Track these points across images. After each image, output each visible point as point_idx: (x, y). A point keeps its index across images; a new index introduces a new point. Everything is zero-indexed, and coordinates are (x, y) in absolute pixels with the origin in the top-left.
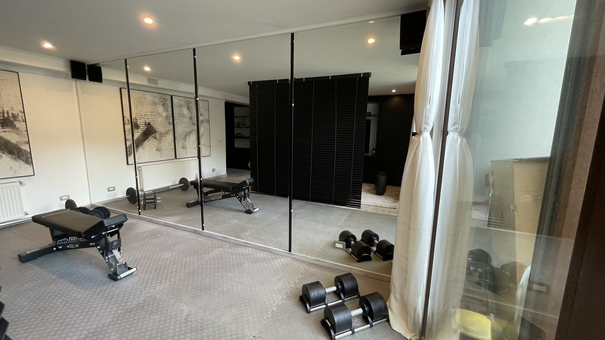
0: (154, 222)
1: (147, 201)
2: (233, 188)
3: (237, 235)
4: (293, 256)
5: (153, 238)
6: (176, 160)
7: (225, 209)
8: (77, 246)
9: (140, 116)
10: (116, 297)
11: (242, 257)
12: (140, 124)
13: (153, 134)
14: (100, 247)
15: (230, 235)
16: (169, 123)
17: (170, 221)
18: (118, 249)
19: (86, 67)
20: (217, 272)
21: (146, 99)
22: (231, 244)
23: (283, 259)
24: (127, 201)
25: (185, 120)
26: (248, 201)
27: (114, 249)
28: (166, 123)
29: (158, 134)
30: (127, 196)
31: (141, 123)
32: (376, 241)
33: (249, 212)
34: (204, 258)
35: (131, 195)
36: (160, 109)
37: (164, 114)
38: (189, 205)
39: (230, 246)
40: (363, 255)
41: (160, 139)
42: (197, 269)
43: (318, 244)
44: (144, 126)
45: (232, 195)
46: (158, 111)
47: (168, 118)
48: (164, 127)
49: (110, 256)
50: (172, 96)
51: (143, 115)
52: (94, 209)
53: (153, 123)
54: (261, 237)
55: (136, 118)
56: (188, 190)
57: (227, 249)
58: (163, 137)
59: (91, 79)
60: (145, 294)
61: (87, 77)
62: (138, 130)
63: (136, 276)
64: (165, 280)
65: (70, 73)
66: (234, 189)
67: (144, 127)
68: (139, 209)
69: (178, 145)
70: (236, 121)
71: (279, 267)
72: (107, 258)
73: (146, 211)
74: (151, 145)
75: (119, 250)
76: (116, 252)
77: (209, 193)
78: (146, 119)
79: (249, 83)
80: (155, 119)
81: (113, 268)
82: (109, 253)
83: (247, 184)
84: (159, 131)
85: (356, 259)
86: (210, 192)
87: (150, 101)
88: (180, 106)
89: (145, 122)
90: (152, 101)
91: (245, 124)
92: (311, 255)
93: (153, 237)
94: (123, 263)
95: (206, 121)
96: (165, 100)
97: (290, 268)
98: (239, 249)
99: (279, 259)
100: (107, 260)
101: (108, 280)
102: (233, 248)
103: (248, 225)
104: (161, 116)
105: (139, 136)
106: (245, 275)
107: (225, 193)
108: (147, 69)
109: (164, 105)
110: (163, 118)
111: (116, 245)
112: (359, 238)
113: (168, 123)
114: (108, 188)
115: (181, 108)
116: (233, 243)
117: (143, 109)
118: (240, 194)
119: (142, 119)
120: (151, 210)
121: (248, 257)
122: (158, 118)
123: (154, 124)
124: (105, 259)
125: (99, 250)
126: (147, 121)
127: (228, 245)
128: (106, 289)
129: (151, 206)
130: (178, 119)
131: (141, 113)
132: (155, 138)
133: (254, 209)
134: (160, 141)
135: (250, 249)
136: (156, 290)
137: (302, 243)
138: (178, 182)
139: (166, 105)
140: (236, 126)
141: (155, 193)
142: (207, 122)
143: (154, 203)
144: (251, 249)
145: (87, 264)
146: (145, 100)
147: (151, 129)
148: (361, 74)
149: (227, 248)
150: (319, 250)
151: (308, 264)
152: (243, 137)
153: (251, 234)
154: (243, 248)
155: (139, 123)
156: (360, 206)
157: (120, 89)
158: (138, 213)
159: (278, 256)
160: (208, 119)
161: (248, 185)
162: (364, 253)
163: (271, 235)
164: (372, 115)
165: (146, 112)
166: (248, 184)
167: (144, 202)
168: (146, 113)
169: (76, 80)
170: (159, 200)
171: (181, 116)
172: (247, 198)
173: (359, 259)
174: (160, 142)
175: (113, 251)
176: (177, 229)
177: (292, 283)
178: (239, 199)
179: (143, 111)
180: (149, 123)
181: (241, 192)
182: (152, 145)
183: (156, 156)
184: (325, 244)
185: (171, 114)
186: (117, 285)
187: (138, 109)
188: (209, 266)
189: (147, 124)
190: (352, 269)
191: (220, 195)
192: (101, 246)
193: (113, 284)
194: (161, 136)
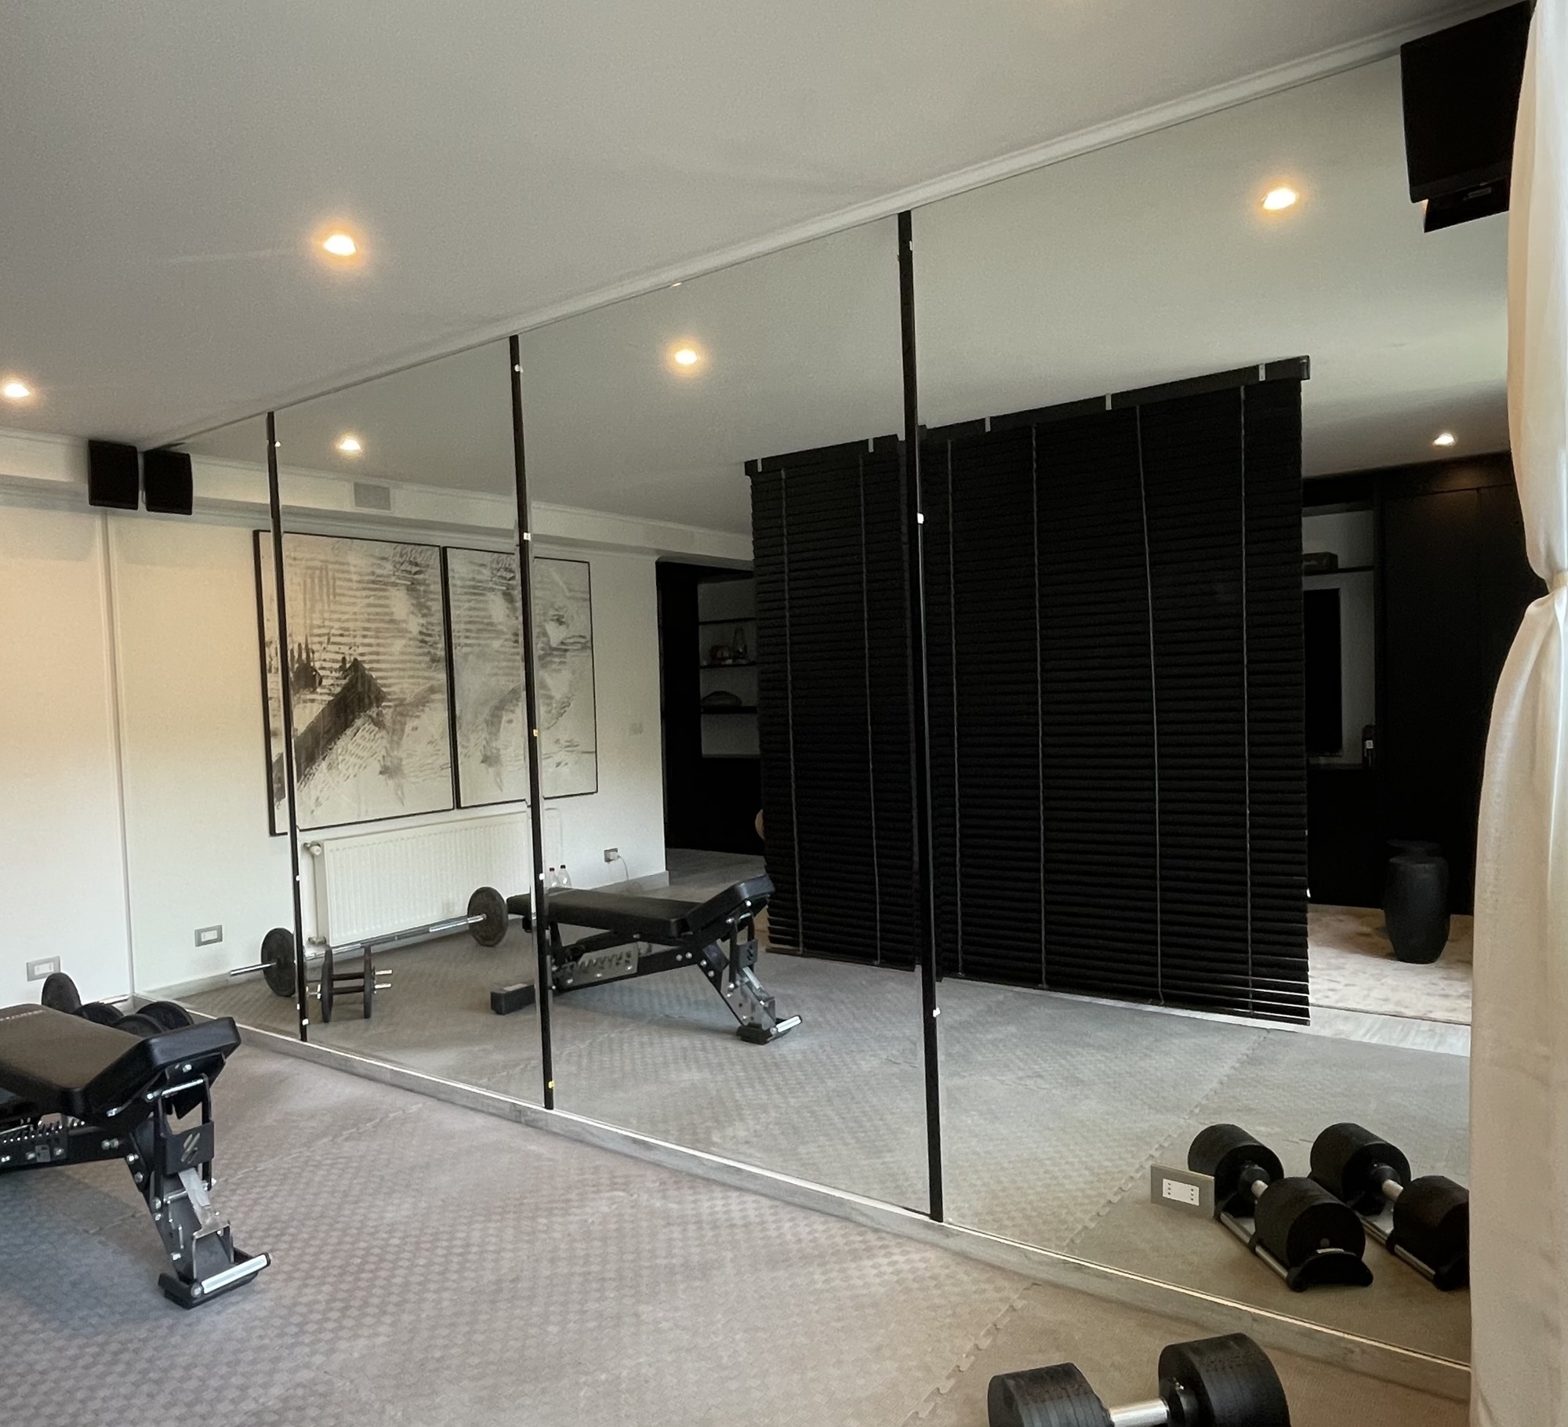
0: (355, 1071)
1: (337, 984)
2: (683, 925)
3: (695, 1133)
4: (950, 1243)
5: (346, 1139)
6: (457, 814)
7: (650, 1022)
8: (59, 1152)
9: (324, 635)
10: (178, 1373)
11: (711, 1234)
12: (323, 668)
13: (370, 705)
14: (137, 1157)
15: (665, 1135)
16: (433, 660)
17: (422, 1067)
18: (200, 1166)
19: (141, 461)
20: (598, 1295)
21: (345, 568)
22: (665, 1175)
23: (904, 1253)
24: (265, 987)
25: (496, 644)
26: (749, 984)
27: (185, 1167)
28: (420, 663)
29: (389, 707)
30: (263, 963)
31: (325, 665)
32: (1393, 1187)
33: (754, 1034)
34: (545, 1232)
35: (279, 961)
36: (400, 604)
37: (414, 625)
38: (503, 1004)
39: (663, 1183)
40: (1320, 1251)
41: (398, 727)
42: (510, 1278)
43: (1083, 1191)
44: (337, 675)
45: (679, 957)
46: (392, 613)
47: (427, 639)
48: (412, 677)
49: (169, 1198)
50: (444, 551)
51: (333, 631)
52: (138, 1012)
53: (371, 662)
54: (802, 1150)
55: (307, 645)
56: (501, 943)
57: (646, 1196)
58: (408, 719)
59: (154, 505)
60: (294, 1371)
61: (142, 495)
62: (314, 692)
63: (263, 1291)
64: (374, 1316)
65: (84, 489)
66: (688, 930)
67: (337, 678)
68: (303, 1016)
69: (465, 751)
70: (706, 639)
71: (882, 1290)
72: (158, 1204)
73: (331, 1029)
74: (361, 754)
75: (206, 1176)
76: (191, 1181)
77: (583, 947)
78: (345, 649)
79: (750, 467)
80: (378, 645)
81: (178, 1251)
82: (167, 1185)
83: (744, 902)
84: (395, 693)
85: (1285, 1274)
86: (591, 945)
87: (360, 574)
88: (477, 590)
89: (344, 659)
90: (368, 574)
91: (745, 648)
92: (1043, 1241)
93: (346, 1133)
94: (219, 1233)
95: (579, 646)
96: (417, 569)
97: (937, 1301)
98: (699, 1197)
99: (883, 1252)
100: (158, 1216)
101: (158, 1300)
102: (671, 1193)
103: (749, 1091)
104: (402, 632)
105: (318, 718)
106: (720, 1316)
107: (649, 950)
108: (350, 445)
109: (412, 589)
110: (411, 643)
111: (193, 1152)
112: (1297, 1163)
113: (427, 659)
114: (198, 933)
115: (481, 598)
116: (675, 1172)
117: (333, 607)
118: (711, 953)
119: (331, 648)
120: (351, 1023)
121: (740, 1235)
122: (389, 641)
123: (375, 665)
124: (153, 1211)
125: (134, 1168)
126: (351, 655)
127: (651, 1180)
128: (145, 1341)
129: (353, 1007)
130: (469, 641)
131: (327, 623)
132: (378, 723)
133: (779, 1021)
134: (396, 733)
135: (749, 1198)
136: (338, 1358)
137: (999, 1182)
138: (461, 909)
139: (422, 588)
140: (705, 663)
141: (370, 952)
142: (584, 647)
143: (362, 994)
144: (754, 1202)
145: (92, 1232)
146: (343, 572)
147: (363, 685)
148: (1256, 368)
149: (649, 1191)
150: (1087, 1218)
151: (1026, 1284)
152: (736, 708)
153: (757, 1134)
154: (718, 1193)
155: (317, 665)
156: (1306, 1013)
157: (256, 534)
158: (298, 1031)
159: (880, 1239)
160: (589, 638)
161: (745, 910)
162: (1325, 1241)
163: (849, 1139)
164: (1340, 565)
165: (347, 620)
166: (749, 904)
167: (326, 990)
168: (345, 625)
169: (105, 514)
170: (384, 979)
171: (479, 631)
172: (747, 971)
173: (1296, 1271)
174: (395, 738)
175: (183, 1176)
176: (443, 1100)
177: (945, 1373)
178: (711, 974)
179: (335, 616)
180: (356, 664)
181: (719, 941)
182: (366, 754)
183: (382, 798)
184: (1116, 1194)
185: (439, 624)
186: (190, 1325)
187: (318, 607)
188: (563, 1268)
189: (348, 665)
190: (1256, 1318)
191: (629, 955)
192: (142, 1154)
193: (171, 1321)
194: (401, 714)
